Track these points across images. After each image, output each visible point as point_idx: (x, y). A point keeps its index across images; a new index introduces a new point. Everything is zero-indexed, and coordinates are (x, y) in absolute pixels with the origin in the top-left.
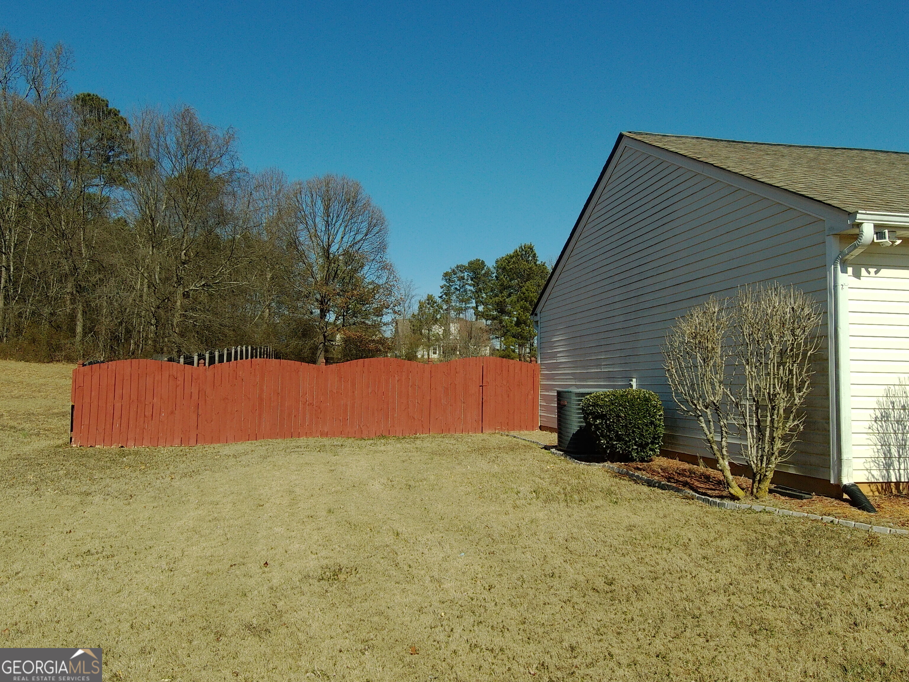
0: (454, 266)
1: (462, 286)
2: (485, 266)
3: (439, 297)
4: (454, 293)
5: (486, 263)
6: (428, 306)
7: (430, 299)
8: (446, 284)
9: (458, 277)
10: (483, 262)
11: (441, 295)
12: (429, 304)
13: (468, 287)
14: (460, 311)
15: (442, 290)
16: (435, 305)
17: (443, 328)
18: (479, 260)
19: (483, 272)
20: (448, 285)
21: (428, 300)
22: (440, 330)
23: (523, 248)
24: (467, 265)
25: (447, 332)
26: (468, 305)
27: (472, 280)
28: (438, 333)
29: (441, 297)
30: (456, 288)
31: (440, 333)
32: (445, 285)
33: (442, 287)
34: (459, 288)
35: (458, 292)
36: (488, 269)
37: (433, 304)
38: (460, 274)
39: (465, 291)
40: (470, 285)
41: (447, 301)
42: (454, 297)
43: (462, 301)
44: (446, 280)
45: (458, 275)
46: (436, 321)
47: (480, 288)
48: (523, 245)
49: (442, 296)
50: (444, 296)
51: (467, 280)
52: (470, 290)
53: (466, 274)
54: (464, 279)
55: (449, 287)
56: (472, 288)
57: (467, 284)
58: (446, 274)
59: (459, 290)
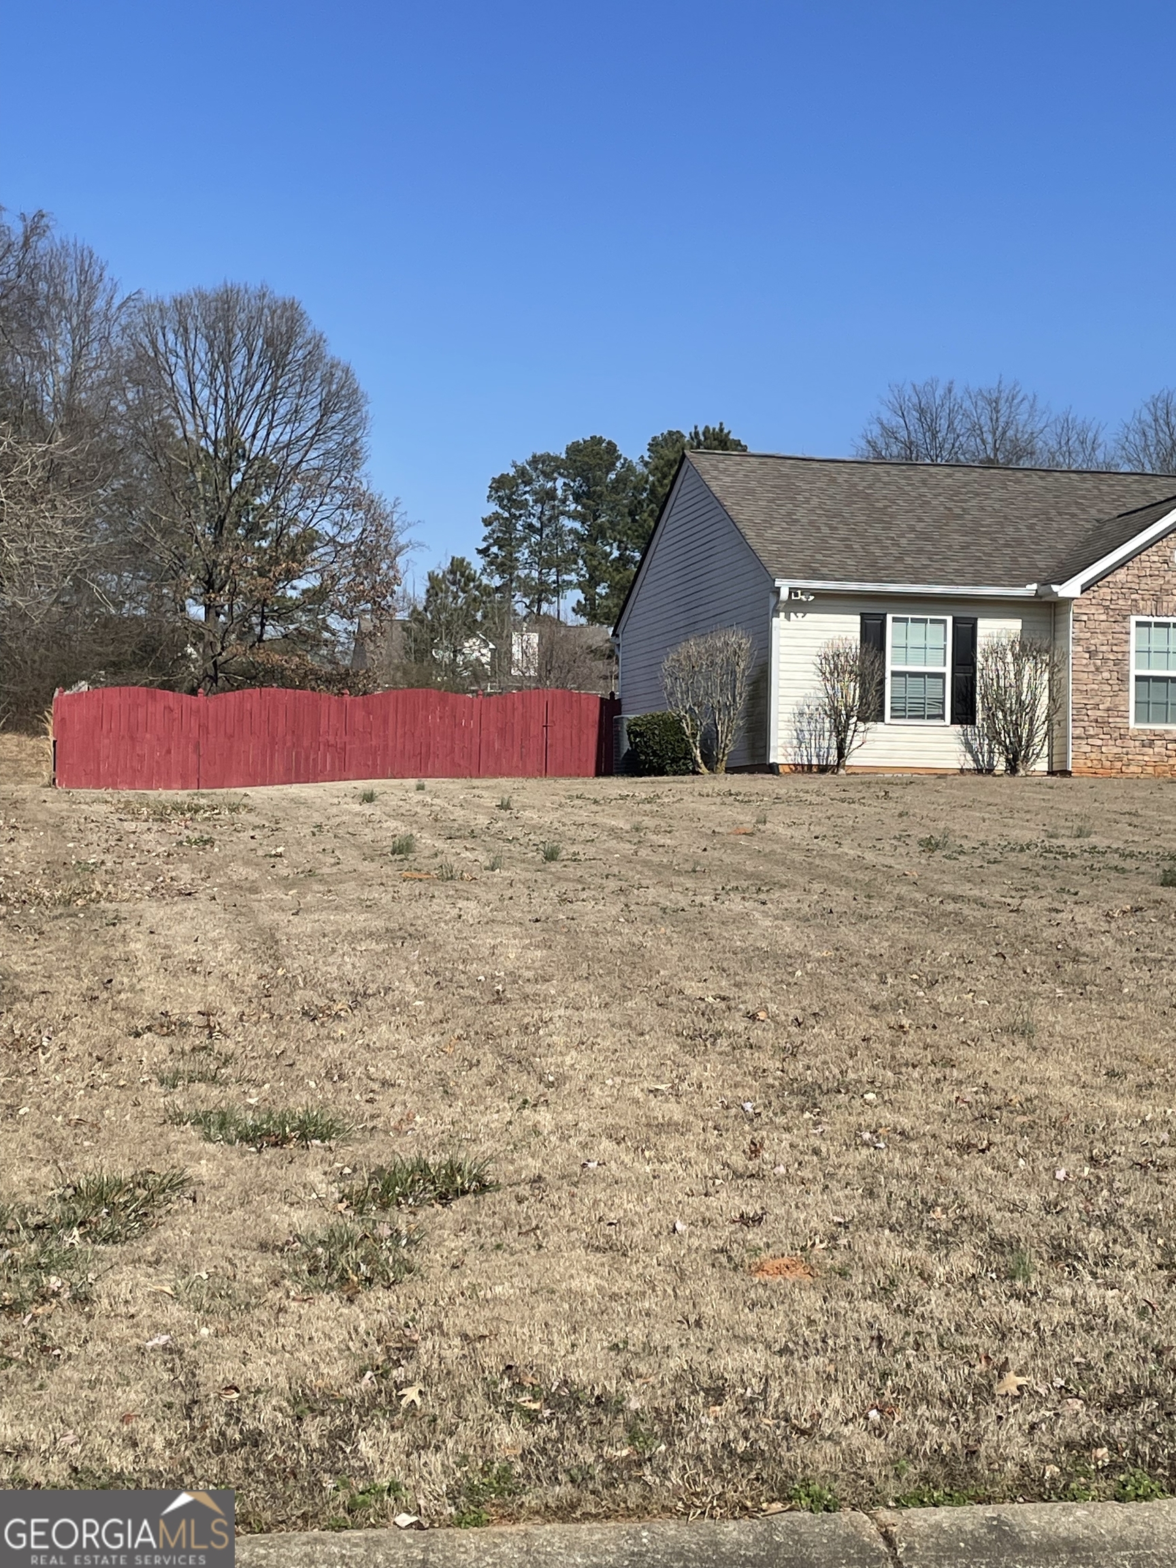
0: (523, 459)
1: (550, 520)
2: (619, 457)
3: (479, 552)
4: (524, 539)
5: (621, 450)
6: (454, 588)
7: (458, 566)
8: (500, 511)
9: (536, 493)
10: (612, 448)
11: (483, 545)
12: (454, 583)
13: (568, 524)
14: (541, 593)
15: (486, 531)
16: (472, 585)
17: (492, 646)
18: (600, 441)
19: (612, 476)
20: (506, 515)
21: (452, 572)
22: (484, 651)
23: (702, 438)
24: (564, 456)
25: (502, 656)
26: (566, 577)
27: (577, 499)
28: (477, 659)
29: (484, 552)
30: (530, 526)
31: (484, 660)
32: (496, 516)
33: (487, 522)
34: (538, 525)
35: (535, 538)
36: (628, 467)
37: (466, 585)
38: (541, 483)
39: (558, 533)
40: (573, 516)
41: (502, 564)
42: (523, 554)
43: (547, 564)
44: (500, 499)
45: (536, 486)
46: (471, 629)
47: (600, 526)
48: (701, 430)
49: (487, 549)
50: (495, 549)
51: (564, 501)
52: (572, 531)
53: (560, 482)
54: (554, 498)
55: (508, 525)
56: (577, 525)
57: (563, 513)
58: (500, 483)
59: (540, 531)
